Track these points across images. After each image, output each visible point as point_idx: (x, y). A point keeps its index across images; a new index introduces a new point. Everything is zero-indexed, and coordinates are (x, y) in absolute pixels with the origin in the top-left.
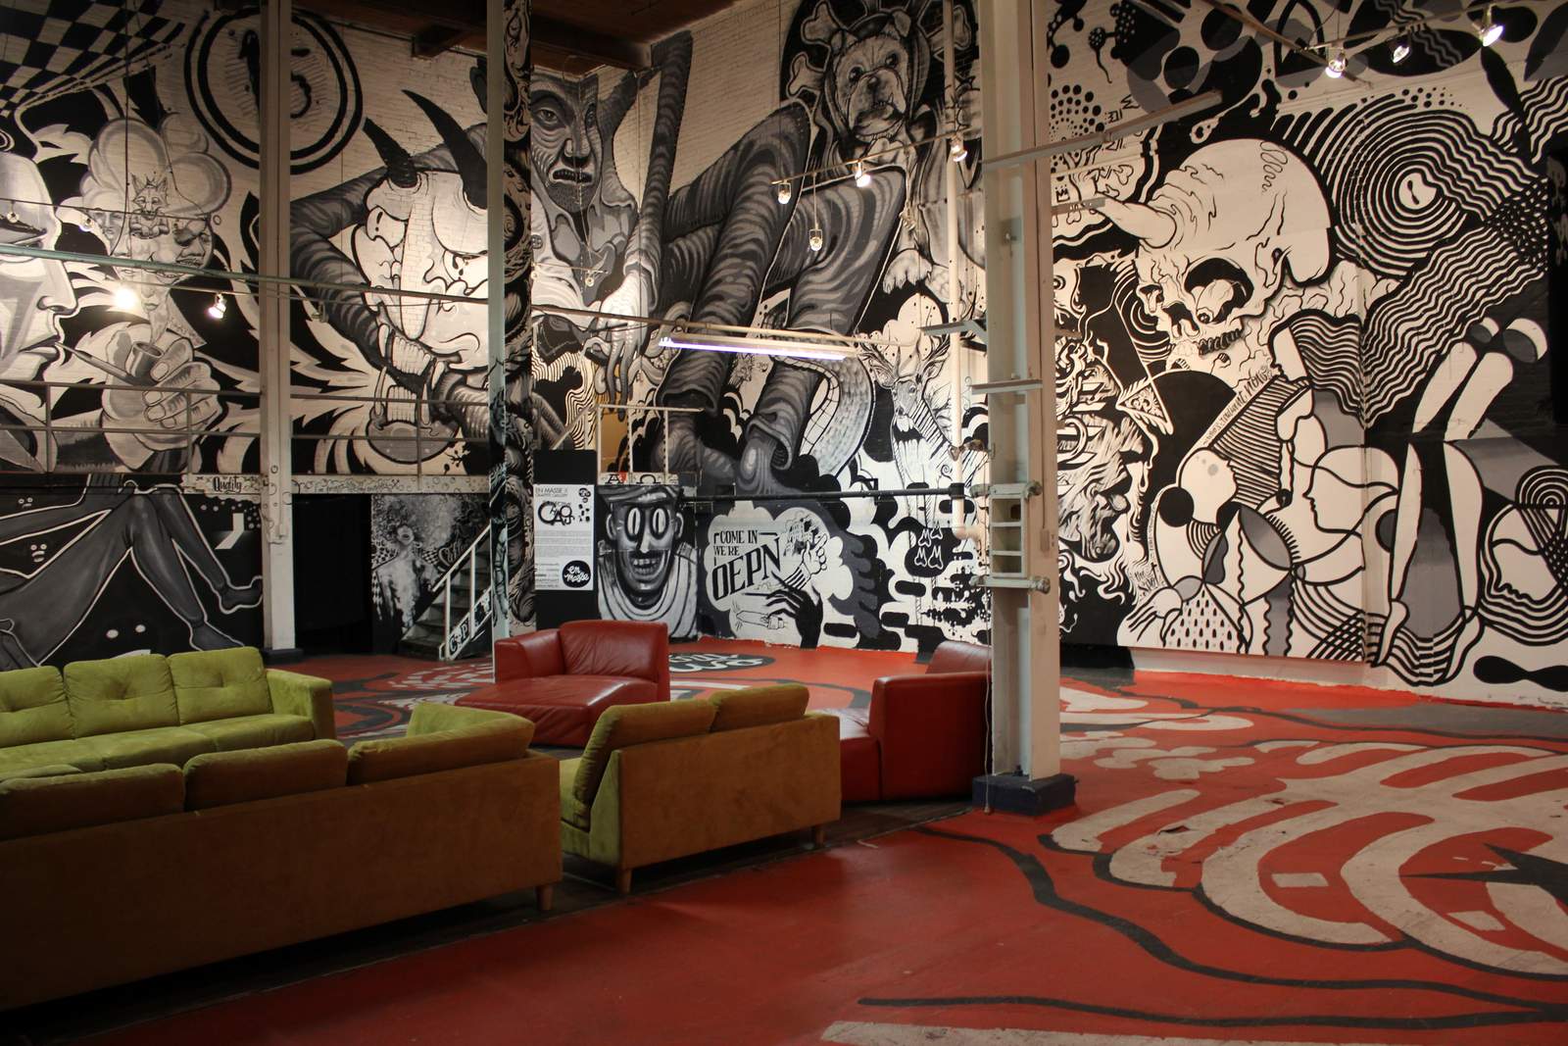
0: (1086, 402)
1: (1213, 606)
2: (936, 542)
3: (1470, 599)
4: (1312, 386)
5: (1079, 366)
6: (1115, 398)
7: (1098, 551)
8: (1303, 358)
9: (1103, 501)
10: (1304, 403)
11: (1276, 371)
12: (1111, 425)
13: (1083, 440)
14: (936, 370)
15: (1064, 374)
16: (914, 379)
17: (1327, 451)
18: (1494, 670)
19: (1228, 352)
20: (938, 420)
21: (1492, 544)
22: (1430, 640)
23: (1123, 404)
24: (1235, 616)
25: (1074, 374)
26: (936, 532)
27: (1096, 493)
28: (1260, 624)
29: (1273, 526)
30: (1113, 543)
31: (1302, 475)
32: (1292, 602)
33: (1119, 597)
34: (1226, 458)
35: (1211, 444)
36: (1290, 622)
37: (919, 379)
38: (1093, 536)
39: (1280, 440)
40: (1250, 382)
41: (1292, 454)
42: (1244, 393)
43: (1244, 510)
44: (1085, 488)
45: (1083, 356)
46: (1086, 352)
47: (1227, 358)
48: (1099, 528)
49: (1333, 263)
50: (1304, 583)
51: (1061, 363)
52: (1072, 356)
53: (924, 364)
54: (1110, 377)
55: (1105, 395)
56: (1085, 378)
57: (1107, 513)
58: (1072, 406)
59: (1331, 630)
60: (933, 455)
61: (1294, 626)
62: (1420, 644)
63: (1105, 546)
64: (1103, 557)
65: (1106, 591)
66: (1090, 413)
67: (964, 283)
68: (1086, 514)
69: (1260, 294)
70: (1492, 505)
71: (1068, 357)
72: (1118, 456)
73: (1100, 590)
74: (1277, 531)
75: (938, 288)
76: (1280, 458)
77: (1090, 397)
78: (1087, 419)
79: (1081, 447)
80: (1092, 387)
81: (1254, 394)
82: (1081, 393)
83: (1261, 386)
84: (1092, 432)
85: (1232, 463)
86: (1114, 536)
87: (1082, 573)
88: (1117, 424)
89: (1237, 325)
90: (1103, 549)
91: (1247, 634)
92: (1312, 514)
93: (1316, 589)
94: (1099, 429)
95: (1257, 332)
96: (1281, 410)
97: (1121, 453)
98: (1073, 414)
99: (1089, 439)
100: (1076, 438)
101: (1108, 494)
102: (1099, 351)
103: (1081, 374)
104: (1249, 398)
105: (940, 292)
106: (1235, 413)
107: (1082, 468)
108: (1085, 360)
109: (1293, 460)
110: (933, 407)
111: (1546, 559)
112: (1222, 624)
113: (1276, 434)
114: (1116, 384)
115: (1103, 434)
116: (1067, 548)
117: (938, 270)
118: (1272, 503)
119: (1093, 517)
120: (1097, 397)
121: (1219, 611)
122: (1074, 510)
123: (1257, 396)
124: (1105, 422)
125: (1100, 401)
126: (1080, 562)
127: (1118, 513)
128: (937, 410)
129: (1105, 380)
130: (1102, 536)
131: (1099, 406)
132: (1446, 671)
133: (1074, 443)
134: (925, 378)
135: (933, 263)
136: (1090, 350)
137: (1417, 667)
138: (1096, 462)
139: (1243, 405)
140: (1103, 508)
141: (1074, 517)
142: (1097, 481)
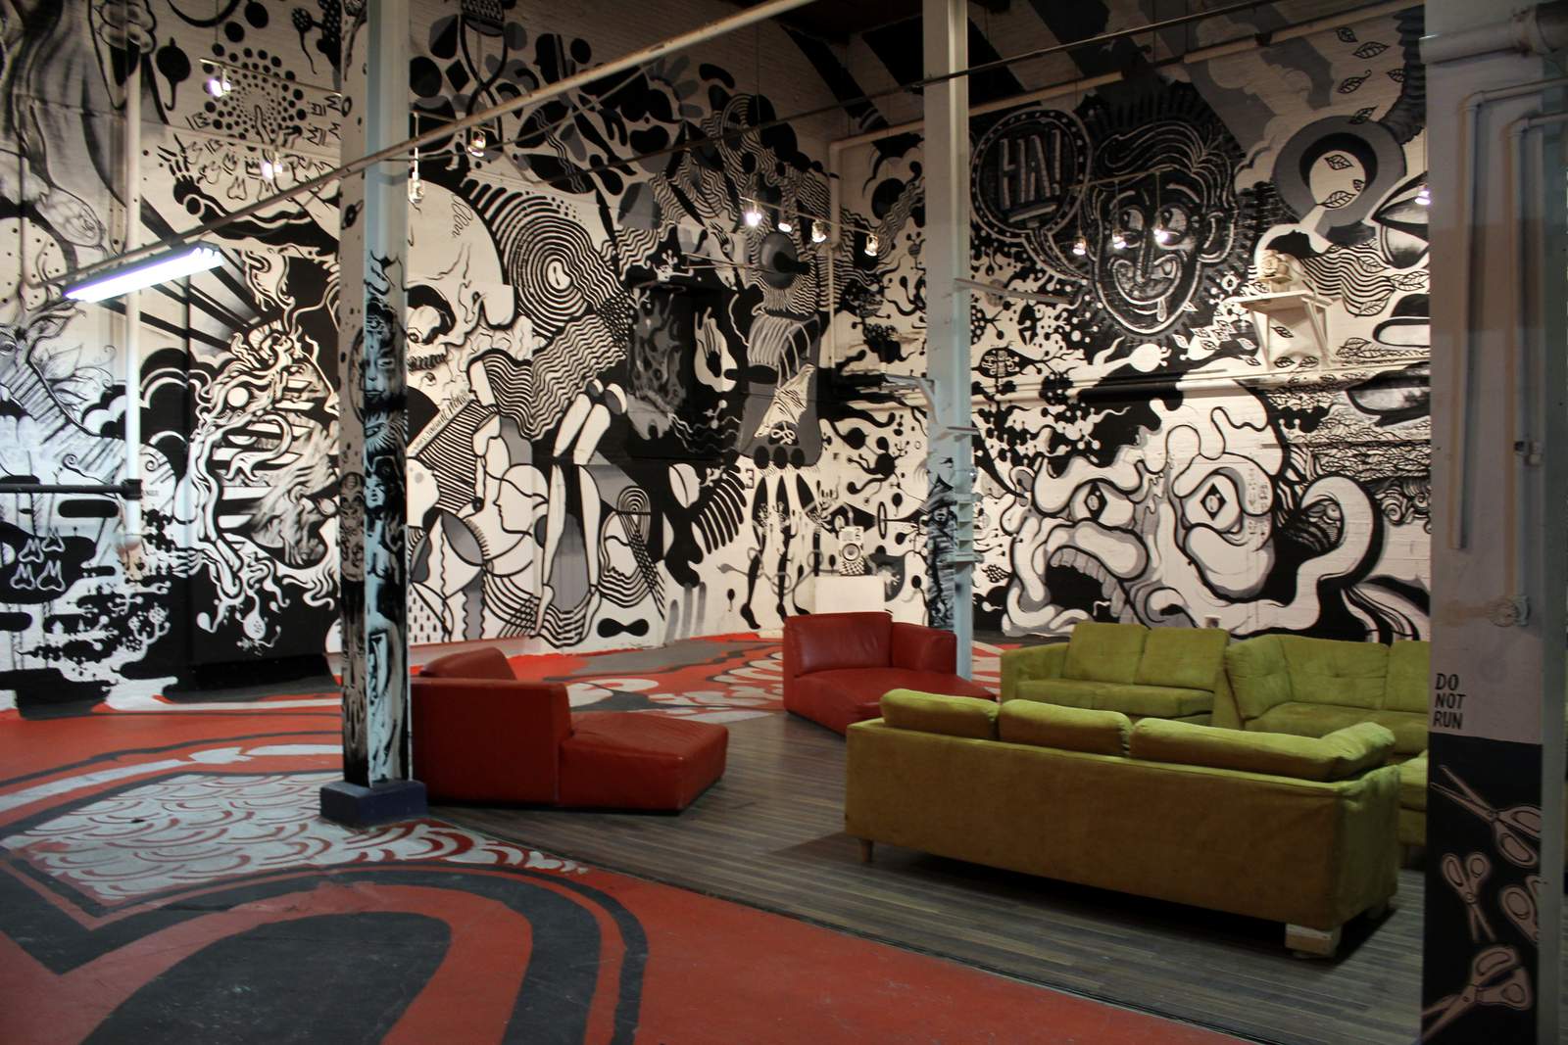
0: (291, 400)
1: (420, 602)
2: (52, 556)
3: (594, 581)
4: (498, 413)
5: (284, 360)
6: (324, 400)
7: (305, 557)
8: (492, 388)
9: (309, 505)
10: (493, 426)
11: (472, 396)
12: (320, 426)
13: (287, 439)
14: (52, 329)
15: (265, 365)
16: (11, 333)
17: (511, 466)
18: (609, 628)
19: (433, 372)
20: (58, 395)
21: (606, 539)
22: (571, 612)
23: (333, 407)
24: (438, 608)
25: (278, 367)
26: (53, 542)
27: (302, 496)
28: (459, 614)
29: (469, 528)
30: (321, 548)
31: (492, 484)
32: (484, 592)
33: (328, 603)
34: (430, 468)
35: (418, 455)
36: (482, 610)
37: (21, 334)
38: (298, 542)
39: (476, 456)
40: (453, 402)
41: (484, 467)
42: (447, 411)
43: (446, 515)
44: (289, 492)
45: (290, 351)
46: (293, 347)
47: (433, 378)
48: (305, 533)
49: (516, 315)
50: (493, 575)
51: (262, 353)
52: (277, 348)
53: (29, 317)
54: (320, 378)
55: (313, 395)
56: (291, 374)
57: (314, 517)
58: (274, 401)
59: (513, 612)
60: (47, 439)
61: (487, 612)
62: (562, 616)
63: (312, 551)
64: (310, 563)
65: (314, 598)
66: (296, 411)
67: (106, 225)
68: (290, 519)
69: (461, 328)
70: (606, 510)
71: (271, 348)
72: (326, 459)
73: (307, 598)
74: (472, 532)
75: (61, 220)
76: (475, 471)
77: (296, 395)
78: (292, 417)
79: (284, 446)
80: (300, 385)
81: (455, 412)
82: (286, 389)
83: (461, 407)
84: (297, 432)
85: (436, 473)
86: (322, 541)
87: (286, 581)
88: (326, 427)
89: (441, 350)
90: (309, 555)
91: (449, 624)
92: (499, 518)
93: (502, 581)
94: (305, 430)
95: (458, 359)
96: (477, 430)
97: (329, 456)
98: (276, 411)
99: (295, 439)
100: (279, 437)
101: (315, 498)
102: (308, 348)
103: (286, 369)
104: (451, 417)
105: (64, 226)
106: (440, 428)
107: (285, 469)
108: (291, 355)
109: (486, 473)
110: (48, 376)
111: (632, 548)
112: (428, 618)
113: (472, 451)
114: (326, 386)
115: (310, 435)
116: (267, 555)
117: (59, 197)
118: (469, 509)
119: (298, 522)
120: (305, 396)
121: (425, 607)
122: (277, 513)
123: (457, 416)
124: (312, 423)
125: (308, 401)
126: (282, 569)
127: (327, 517)
128: (55, 381)
129: (314, 379)
130: (309, 541)
131: (307, 406)
132: (581, 633)
133: (276, 442)
134: (33, 334)
135: (51, 184)
136: (298, 345)
137: (559, 634)
138: (302, 463)
139: (446, 422)
140: (310, 512)
141: (276, 522)
142: (302, 484)
